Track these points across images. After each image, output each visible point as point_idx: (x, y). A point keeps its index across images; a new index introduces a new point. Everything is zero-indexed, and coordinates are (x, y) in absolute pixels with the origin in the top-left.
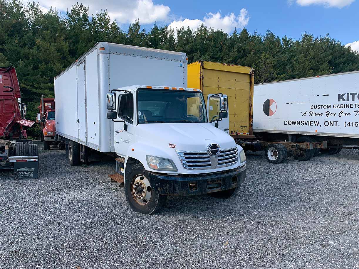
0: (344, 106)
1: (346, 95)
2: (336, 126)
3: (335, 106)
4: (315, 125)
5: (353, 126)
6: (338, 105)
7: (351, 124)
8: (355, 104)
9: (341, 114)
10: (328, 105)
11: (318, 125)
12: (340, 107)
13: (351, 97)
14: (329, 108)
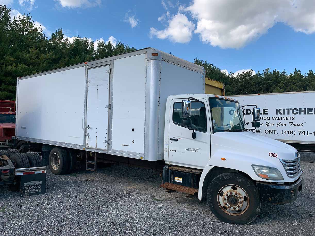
0: (281, 118)
1: (282, 110)
2: (275, 133)
3: (273, 118)
4: (257, 133)
5: (289, 134)
6: (276, 117)
7: (287, 133)
8: (290, 117)
9: (279, 124)
10: (267, 117)
11: (259, 133)
12: (278, 119)
13: (286, 111)
14: (268, 119)
